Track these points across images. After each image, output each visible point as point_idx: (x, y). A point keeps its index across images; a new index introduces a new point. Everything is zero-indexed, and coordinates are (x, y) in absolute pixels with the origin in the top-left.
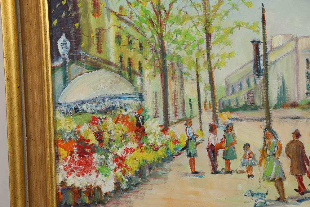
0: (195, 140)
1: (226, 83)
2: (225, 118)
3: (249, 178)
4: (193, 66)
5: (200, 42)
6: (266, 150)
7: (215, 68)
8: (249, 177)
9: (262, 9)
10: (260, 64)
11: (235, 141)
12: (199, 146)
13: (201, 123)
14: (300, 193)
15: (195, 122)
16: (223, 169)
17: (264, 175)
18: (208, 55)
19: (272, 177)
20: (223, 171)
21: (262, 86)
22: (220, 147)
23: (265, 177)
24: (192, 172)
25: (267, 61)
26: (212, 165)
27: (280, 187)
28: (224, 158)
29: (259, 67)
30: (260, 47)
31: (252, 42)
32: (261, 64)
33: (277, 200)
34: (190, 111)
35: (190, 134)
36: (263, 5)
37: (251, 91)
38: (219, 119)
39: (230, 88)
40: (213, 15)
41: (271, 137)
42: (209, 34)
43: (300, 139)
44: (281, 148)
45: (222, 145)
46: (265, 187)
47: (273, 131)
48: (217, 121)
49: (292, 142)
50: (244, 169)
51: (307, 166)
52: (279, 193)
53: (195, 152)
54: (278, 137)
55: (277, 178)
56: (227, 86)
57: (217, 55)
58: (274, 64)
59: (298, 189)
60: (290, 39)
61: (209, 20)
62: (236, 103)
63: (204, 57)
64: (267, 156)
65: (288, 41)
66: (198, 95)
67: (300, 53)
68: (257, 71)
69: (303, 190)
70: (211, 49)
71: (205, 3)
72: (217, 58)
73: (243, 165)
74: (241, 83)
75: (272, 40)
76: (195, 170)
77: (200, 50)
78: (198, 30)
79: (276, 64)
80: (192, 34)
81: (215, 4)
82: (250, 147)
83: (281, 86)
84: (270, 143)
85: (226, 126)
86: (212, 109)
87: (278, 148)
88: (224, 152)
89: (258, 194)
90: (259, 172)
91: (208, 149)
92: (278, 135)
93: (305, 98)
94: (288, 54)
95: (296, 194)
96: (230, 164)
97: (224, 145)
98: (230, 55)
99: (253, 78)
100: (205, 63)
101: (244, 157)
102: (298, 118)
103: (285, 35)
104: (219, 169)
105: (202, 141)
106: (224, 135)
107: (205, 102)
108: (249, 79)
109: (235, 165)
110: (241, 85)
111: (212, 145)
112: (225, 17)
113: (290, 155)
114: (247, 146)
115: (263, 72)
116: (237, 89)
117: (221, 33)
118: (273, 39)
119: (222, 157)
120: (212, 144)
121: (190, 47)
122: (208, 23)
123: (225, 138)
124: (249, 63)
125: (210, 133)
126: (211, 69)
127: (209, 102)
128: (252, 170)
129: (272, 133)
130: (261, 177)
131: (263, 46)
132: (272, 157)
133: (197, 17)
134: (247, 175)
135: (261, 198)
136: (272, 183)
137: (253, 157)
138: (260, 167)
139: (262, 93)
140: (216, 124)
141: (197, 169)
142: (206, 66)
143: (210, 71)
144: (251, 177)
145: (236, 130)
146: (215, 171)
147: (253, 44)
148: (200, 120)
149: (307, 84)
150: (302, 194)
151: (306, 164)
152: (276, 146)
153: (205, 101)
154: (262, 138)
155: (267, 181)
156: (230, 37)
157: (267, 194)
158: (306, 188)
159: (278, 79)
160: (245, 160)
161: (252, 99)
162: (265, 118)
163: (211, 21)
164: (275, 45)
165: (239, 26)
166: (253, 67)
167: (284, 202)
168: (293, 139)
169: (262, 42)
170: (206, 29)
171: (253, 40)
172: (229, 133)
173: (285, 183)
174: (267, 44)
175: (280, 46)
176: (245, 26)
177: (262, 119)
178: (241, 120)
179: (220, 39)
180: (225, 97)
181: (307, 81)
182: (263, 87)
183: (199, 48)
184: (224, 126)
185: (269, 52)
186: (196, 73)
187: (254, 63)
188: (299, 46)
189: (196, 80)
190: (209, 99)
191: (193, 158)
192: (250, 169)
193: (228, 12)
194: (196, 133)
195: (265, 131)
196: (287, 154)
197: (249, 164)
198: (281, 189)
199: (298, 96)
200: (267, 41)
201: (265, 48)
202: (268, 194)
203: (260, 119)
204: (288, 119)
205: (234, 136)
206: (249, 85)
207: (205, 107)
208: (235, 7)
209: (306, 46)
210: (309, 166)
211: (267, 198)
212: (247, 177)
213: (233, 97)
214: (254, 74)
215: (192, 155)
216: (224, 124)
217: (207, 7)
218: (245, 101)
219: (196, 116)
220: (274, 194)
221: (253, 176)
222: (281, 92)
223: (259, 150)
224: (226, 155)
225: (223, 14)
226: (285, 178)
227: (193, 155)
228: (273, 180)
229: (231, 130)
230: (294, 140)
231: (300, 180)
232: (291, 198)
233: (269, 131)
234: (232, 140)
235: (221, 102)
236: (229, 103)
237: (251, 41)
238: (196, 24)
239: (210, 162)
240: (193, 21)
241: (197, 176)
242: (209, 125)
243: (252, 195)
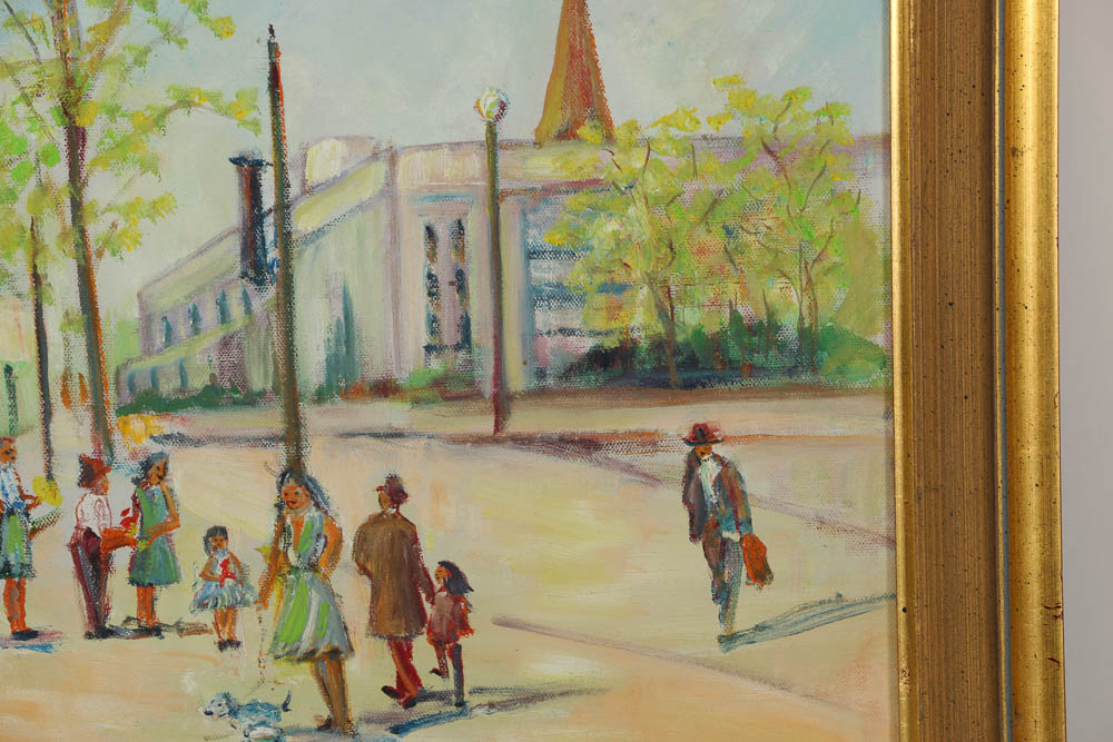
0: (28, 515)
1: (142, 309)
2: (137, 435)
3: (221, 649)
4: (19, 244)
5: (44, 157)
6: (286, 548)
7: (100, 254)
8: (222, 645)
9: (269, 43)
10: (264, 243)
11: (175, 518)
12: (40, 536)
13: (49, 452)
14: (402, 700)
15: (28, 449)
16: (129, 619)
17: (275, 638)
18: (77, 205)
19: (305, 646)
20: (129, 627)
21: (273, 318)
22: (118, 540)
23: (282, 644)
24: (14, 633)
25: (289, 233)
26: (88, 606)
27: (331, 679)
28: (132, 582)
29: (259, 252)
30: (262, 182)
31: (234, 161)
32: (268, 243)
33: (319, 729)
34: (8, 410)
35: (7, 495)
36: (271, 31)
37: (232, 337)
38: (116, 437)
39: (155, 326)
40: (92, 62)
41: (303, 503)
42: (77, 128)
43: (405, 510)
44: (339, 541)
45: (126, 532)
46: (278, 680)
47: (311, 480)
48: (110, 446)
49: (376, 520)
50: (207, 618)
51: (427, 606)
52: (329, 702)
53: (27, 561)
54: (326, 503)
55: (323, 649)
56: (147, 319)
57: (109, 208)
58: (312, 242)
59: (395, 687)
60: (370, 154)
61: (78, 79)
62: (179, 381)
63: (61, 214)
64: (290, 573)
65: (362, 162)
66: (39, 351)
67: (404, 205)
68: (255, 266)
69: (412, 691)
70: (85, 184)
71: (61, 15)
72: (110, 217)
73: (202, 605)
74: (195, 308)
75: (305, 155)
76: (24, 624)
77: (44, 188)
78: (37, 116)
79: (322, 240)
80: (13, 128)
81: (99, 22)
82: (226, 538)
83: (339, 320)
84: (298, 525)
85: (141, 464)
86: (89, 401)
87: (326, 542)
88: (133, 558)
89: (253, 707)
90: (258, 628)
91: (73, 547)
92: (326, 494)
93: (422, 363)
94: (362, 207)
95: (387, 704)
96: (153, 600)
97: (135, 532)
98: (155, 209)
99: (240, 290)
100: (64, 235)
101: (207, 575)
102: (397, 435)
103: (350, 140)
104: (115, 619)
105: (52, 521)
106: (134, 498)
107: (66, 377)
108: (224, 296)
109: (172, 604)
110: (195, 316)
111: (89, 533)
112: (137, 71)
113: (369, 568)
114: (217, 535)
115: (276, 270)
116: (182, 329)
117: (124, 126)
118: (311, 152)
119: (127, 574)
120: (89, 530)
121: (9, 174)
122: (74, 88)
123: (137, 506)
124: (226, 237)
125: (83, 491)
126: (87, 258)
127: (81, 376)
128: (233, 623)
129: (307, 488)
130: (267, 646)
131: (276, 176)
132: (307, 576)
133: (35, 68)
134: (217, 640)
135: (263, 723)
136: (306, 666)
137: (237, 575)
138: (262, 612)
139: (273, 344)
140: (105, 458)
141: (31, 623)
142: (70, 246)
143: (83, 262)
144: (229, 648)
145: (177, 478)
146: (99, 628)
147: (239, 171)
148: (47, 442)
149: (428, 315)
150: (409, 704)
151: (423, 596)
152: (319, 536)
153: (65, 373)
154: (272, 505)
155: (289, 660)
156: (154, 143)
157: (285, 707)
158: (423, 682)
159: (327, 296)
160: (210, 586)
161: (235, 365)
162: (281, 433)
163: (86, 85)
164: (316, 174)
165: (186, 103)
166: (238, 251)
167: (346, 733)
168: (380, 511)
169: (271, 160)
170: (68, 110)
171: (237, 156)
172: (154, 487)
173: (352, 667)
174: (289, 171)
175: (335, 178)
176: (208, 104)
177: (272, 439)
178: (198, 443)
179: (120, 149)
180: (140, 359)
181: (427, 306)
182: (274, 324)
183: (43, 181)
184: (135, 465)
185: (296, 199)
186: (29, 271)
187: (244, 238)
188: (399, 179)
189: (32, 297)
190: (81, 365)
191: (17, 579)
192: (226, 617)
193: (147, 51)
194: (29, 491)
195: (282, 482)
196: (358, 565)
197: (223, 599)
198: (334, 690)
199: (399, 355)
200: (288, 160)
201: (282, 184)
202: (289, 707)
203: (266, 439)
204: (363, 439)
205: (169, 500)
206: (224, 316)
207: (65, 393)
208: (170, 33)
209: (425, 182)
210: (433, 603)
211: (287, 720)
212: (216, 647)
213: (169, 359)
214: (242, 278)
215: (16, 570)
216: (134, 455)
217: (68, 29)
218: (213, 376)
219: (30, 428)
220: (310, 706)
221: (238, 644)
222: (338, 340)
223: (258, 550)
224: (142, 568)
225: (129, 59)
226: (351, 649)
227: (20, 570)
228: (309, 656)
229: (161, 478)
230: (383, 513)
231: (403, 654)
232: (369, 721)
233: (296, 481)
234: (163, 515)
235: (124, 377)
236: (155, 383)
237: (231, 160)
238: (27, 91)
239: (83, 596)
240: (18, 82)
241: (32, 647)
242: (81, 462)
243: (233, 712)
